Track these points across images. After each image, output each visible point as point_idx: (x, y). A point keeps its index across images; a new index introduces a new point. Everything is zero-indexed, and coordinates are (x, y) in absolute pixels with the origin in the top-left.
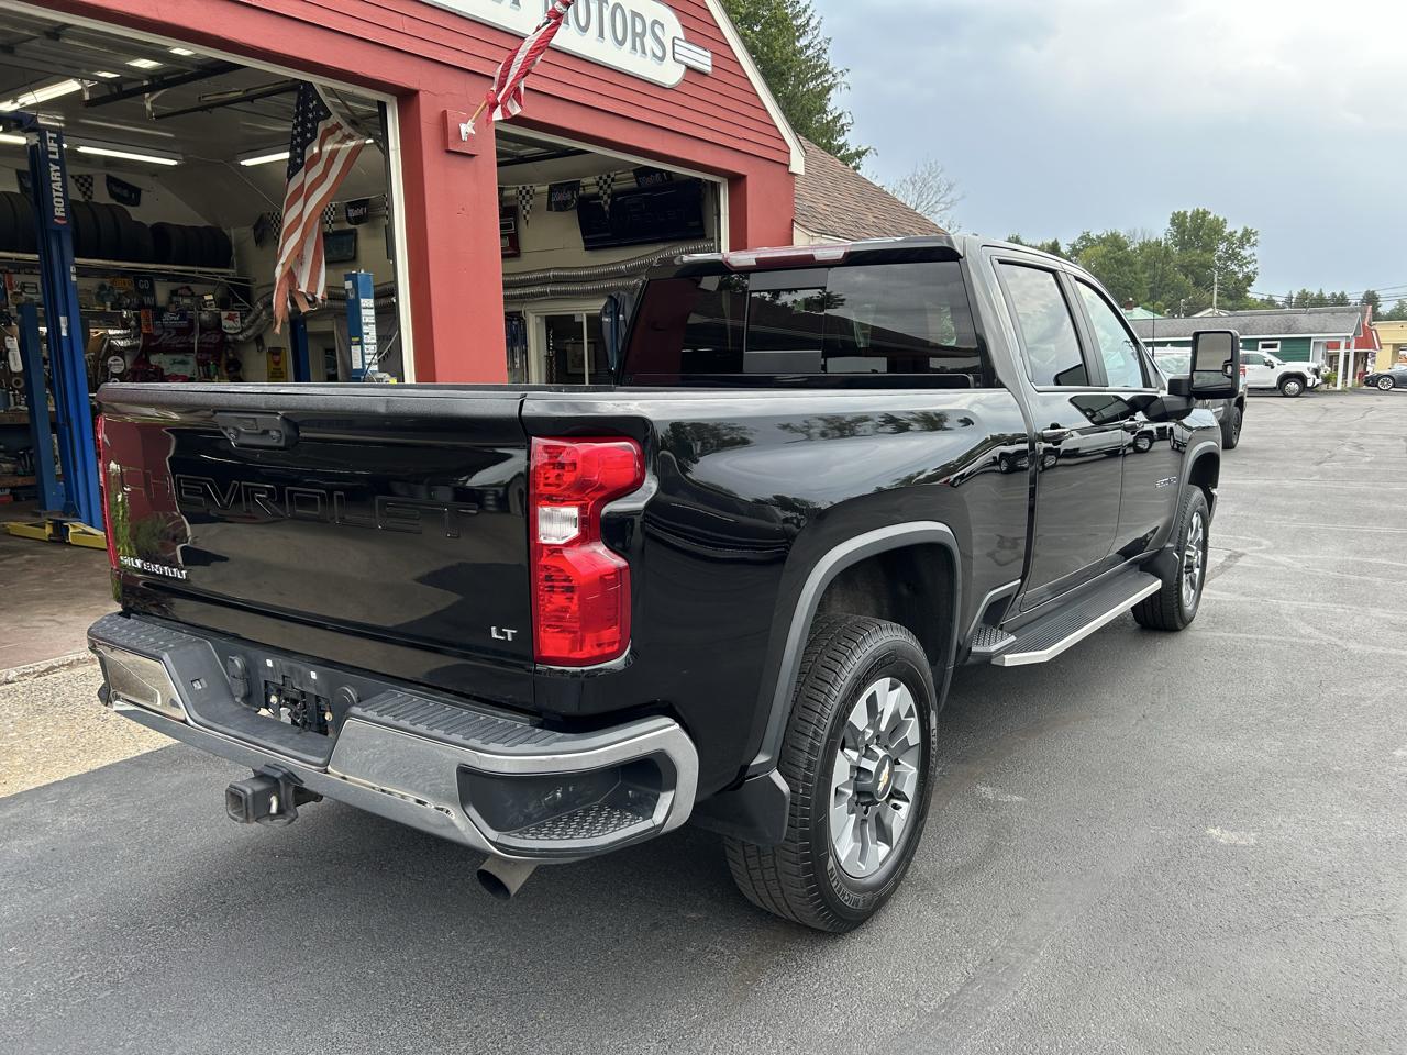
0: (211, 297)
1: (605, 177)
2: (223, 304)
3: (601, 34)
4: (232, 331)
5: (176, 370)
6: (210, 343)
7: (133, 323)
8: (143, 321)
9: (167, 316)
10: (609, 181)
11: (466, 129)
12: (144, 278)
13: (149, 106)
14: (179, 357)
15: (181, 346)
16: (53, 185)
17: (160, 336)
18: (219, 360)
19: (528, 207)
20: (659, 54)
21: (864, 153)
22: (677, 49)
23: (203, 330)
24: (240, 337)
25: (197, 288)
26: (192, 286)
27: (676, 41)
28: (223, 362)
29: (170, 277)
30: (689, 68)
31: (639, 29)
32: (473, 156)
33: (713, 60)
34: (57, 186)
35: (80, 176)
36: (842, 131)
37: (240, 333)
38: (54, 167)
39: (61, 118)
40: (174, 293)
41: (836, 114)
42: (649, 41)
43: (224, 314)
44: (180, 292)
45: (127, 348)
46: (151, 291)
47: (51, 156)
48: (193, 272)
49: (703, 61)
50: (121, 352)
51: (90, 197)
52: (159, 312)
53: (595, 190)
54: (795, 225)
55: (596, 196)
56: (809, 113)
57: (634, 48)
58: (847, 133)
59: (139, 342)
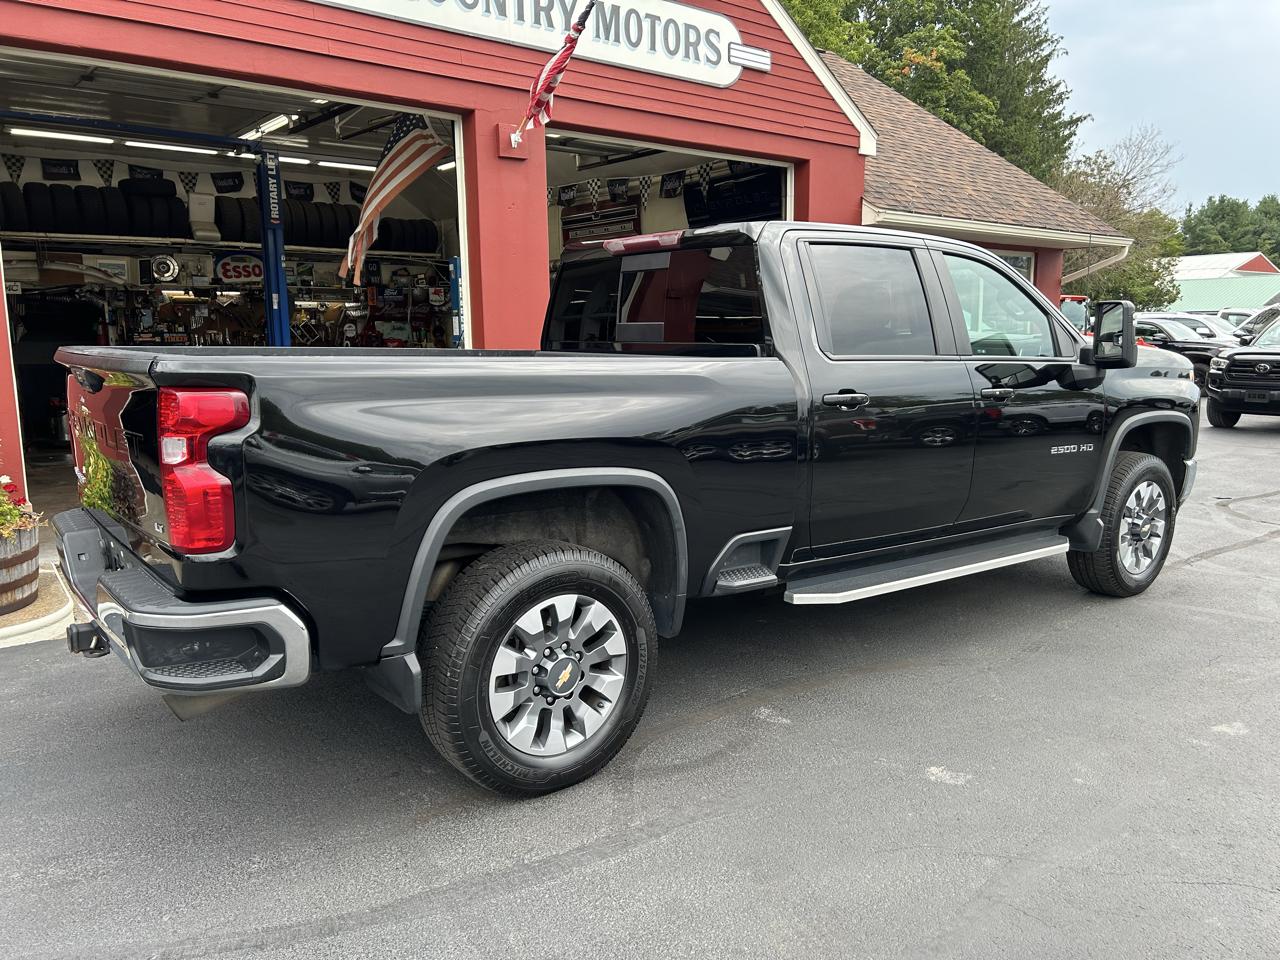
0: (423, 276)
1: (705, 166)
2: (432, 282)
3: (653, 47)
4: (437, 304)
5: (397, 335)
6: (423, 314)
7: (362, 297)
8: (369, 295)
9: (388, 292)
10: (708, 169)
11: (515, 138)
12: (372, 263)
13: (338, 130)
14: (398, 325)
15: (399, 315)
16: (271, 194)
17: (382, 308)
18: (429, 327)
19: (646, 195)
20: (714, 58)
21: (1079, 119)
22: (733, 52)
23: (415, 303)
24: (444, 309)
25: (413, 270)
26: (410, 268)
27: (732, 46)
28: (432, 328)
29: (392, 261)
30: (746, 68)
31: (693, 38)
32: (524, 160)
33: (772, 58)
34: (274, 195)
35: (331, 184)
36: (1060, 99)
37: (444, 305)
38: (271, 181)
39: (306, 141)
40: (395, 273)
41: (1055, 82)
42: (703, 49)
43: (432, 290)
44: (399, 272)
45: (358, 317)
46: (378, 273)
47: (270, 172)
48: (408, 256)
49: (762, 60)
50: (354, 321)
51: (337, 200)
52: (381, 288)
53: (696, 178)
54: (864, 202)
55: (698, 184)
56: (1020, 84)
57: (687, 55)
58: (1065, 101)
59: (367, 312)
